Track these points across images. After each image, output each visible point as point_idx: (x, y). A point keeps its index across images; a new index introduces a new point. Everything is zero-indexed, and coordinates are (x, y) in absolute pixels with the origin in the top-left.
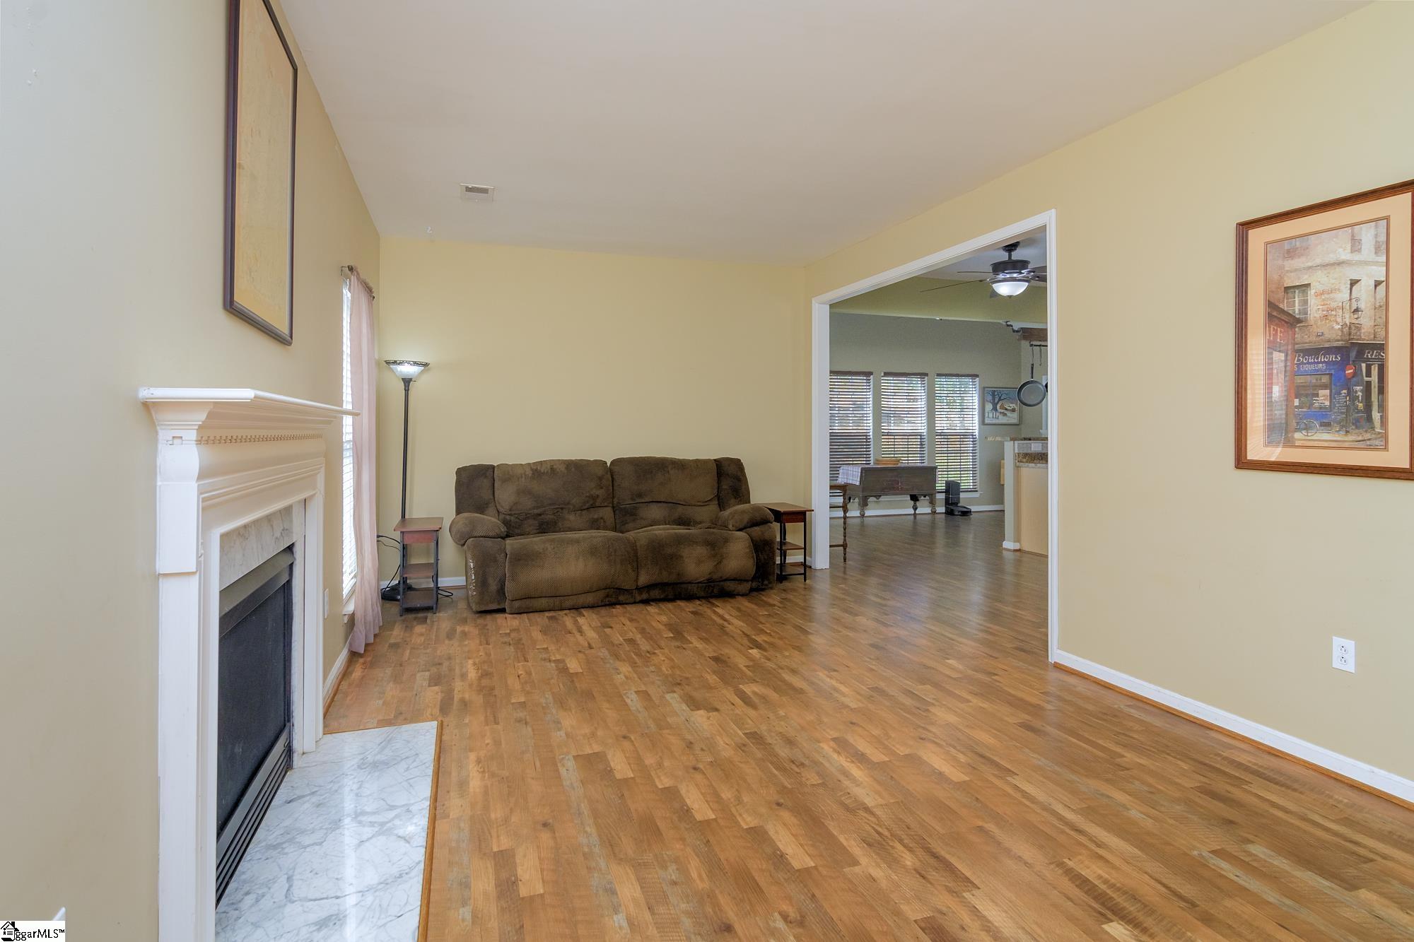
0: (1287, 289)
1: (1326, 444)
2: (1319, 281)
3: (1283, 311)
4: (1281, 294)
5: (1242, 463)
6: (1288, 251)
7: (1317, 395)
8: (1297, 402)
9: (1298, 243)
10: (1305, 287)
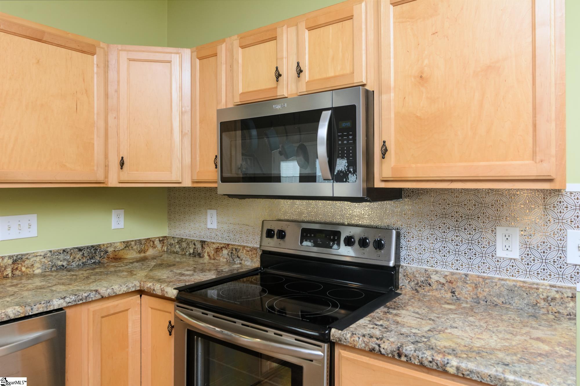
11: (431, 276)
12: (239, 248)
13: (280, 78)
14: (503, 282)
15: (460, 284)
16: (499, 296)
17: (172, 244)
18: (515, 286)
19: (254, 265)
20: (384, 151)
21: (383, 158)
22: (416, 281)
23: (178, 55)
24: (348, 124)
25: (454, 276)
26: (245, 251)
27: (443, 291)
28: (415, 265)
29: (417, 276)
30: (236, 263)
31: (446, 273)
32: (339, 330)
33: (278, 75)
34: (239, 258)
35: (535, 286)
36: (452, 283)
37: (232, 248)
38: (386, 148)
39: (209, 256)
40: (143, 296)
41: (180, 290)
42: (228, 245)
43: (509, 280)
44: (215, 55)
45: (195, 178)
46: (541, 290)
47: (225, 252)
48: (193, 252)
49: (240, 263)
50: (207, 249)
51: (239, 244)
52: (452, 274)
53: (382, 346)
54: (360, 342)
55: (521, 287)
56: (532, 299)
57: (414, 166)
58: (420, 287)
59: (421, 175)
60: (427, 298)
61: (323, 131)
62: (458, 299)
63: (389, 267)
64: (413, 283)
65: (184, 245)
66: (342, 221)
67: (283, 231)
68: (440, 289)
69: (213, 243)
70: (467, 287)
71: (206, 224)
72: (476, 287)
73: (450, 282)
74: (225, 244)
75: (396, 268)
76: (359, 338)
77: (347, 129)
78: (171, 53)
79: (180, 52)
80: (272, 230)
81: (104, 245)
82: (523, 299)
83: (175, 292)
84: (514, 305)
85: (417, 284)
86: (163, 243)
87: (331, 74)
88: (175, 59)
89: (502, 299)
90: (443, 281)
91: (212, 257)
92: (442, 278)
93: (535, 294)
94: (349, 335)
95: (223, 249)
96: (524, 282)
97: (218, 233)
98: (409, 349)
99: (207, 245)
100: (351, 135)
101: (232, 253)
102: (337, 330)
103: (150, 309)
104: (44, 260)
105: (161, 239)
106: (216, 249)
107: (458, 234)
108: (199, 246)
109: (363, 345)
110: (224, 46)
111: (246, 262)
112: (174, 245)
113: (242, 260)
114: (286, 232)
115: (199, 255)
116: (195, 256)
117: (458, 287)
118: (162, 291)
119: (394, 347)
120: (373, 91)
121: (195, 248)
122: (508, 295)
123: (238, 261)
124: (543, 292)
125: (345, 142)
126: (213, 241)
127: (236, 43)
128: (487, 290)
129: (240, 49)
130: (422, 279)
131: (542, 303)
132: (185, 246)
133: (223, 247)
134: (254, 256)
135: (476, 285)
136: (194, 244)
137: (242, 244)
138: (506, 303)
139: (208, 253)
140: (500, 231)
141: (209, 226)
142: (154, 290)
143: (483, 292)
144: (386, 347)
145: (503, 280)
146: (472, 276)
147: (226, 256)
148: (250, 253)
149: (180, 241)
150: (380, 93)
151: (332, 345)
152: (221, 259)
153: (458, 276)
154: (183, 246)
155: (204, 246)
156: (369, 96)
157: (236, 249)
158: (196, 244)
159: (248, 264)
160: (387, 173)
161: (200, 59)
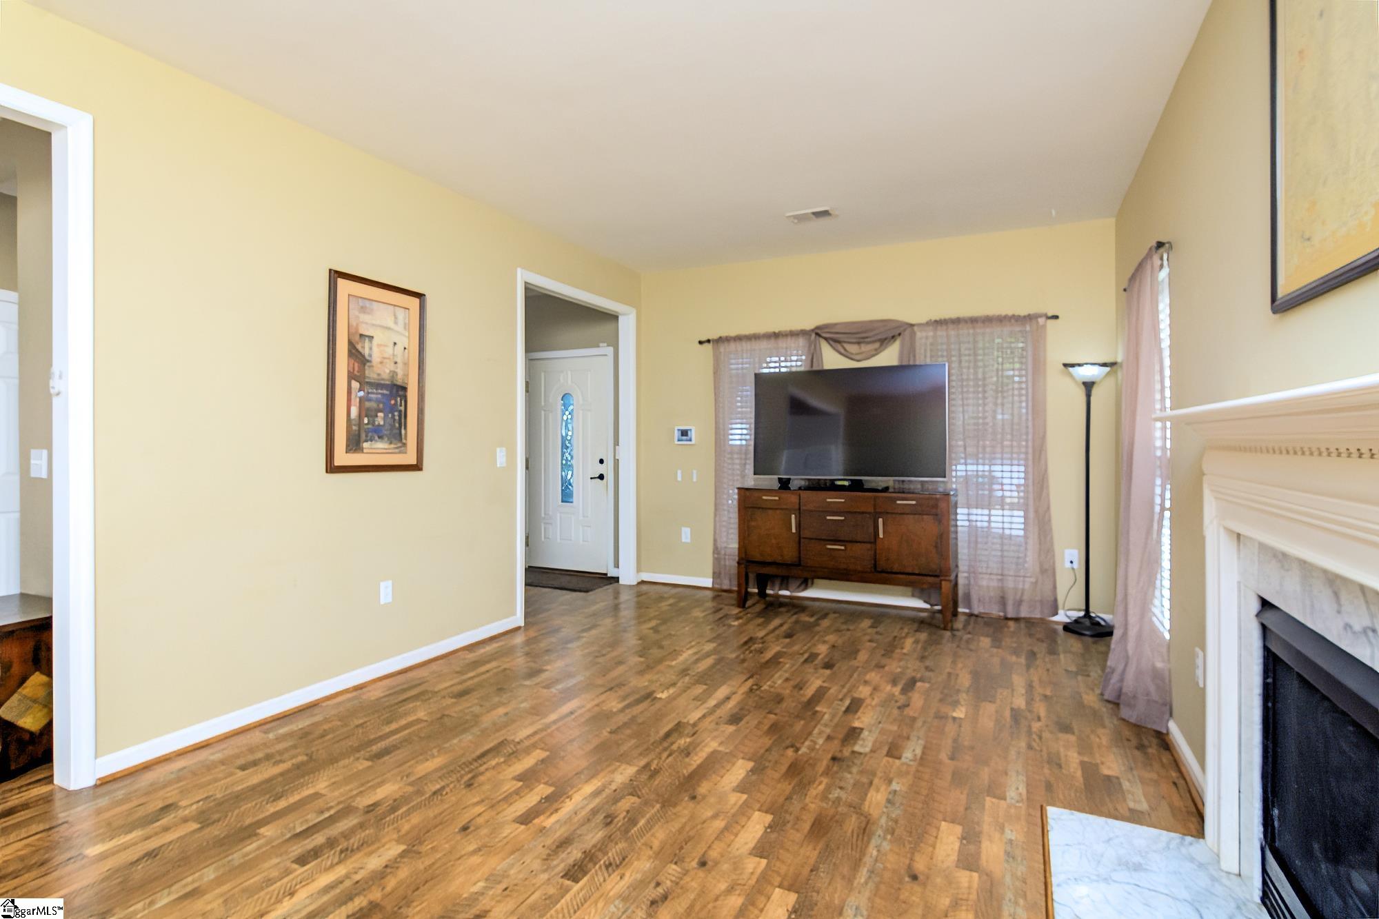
0: (361, 335)
1: (385, 451)
2: (379, 337)
3: (357, 350)
4: (357, 337)
5: (332, 468)
6: (362, 307)
7: (377, 416)
8: (366, 421)
9: (367, 304)
10: (371, 338)
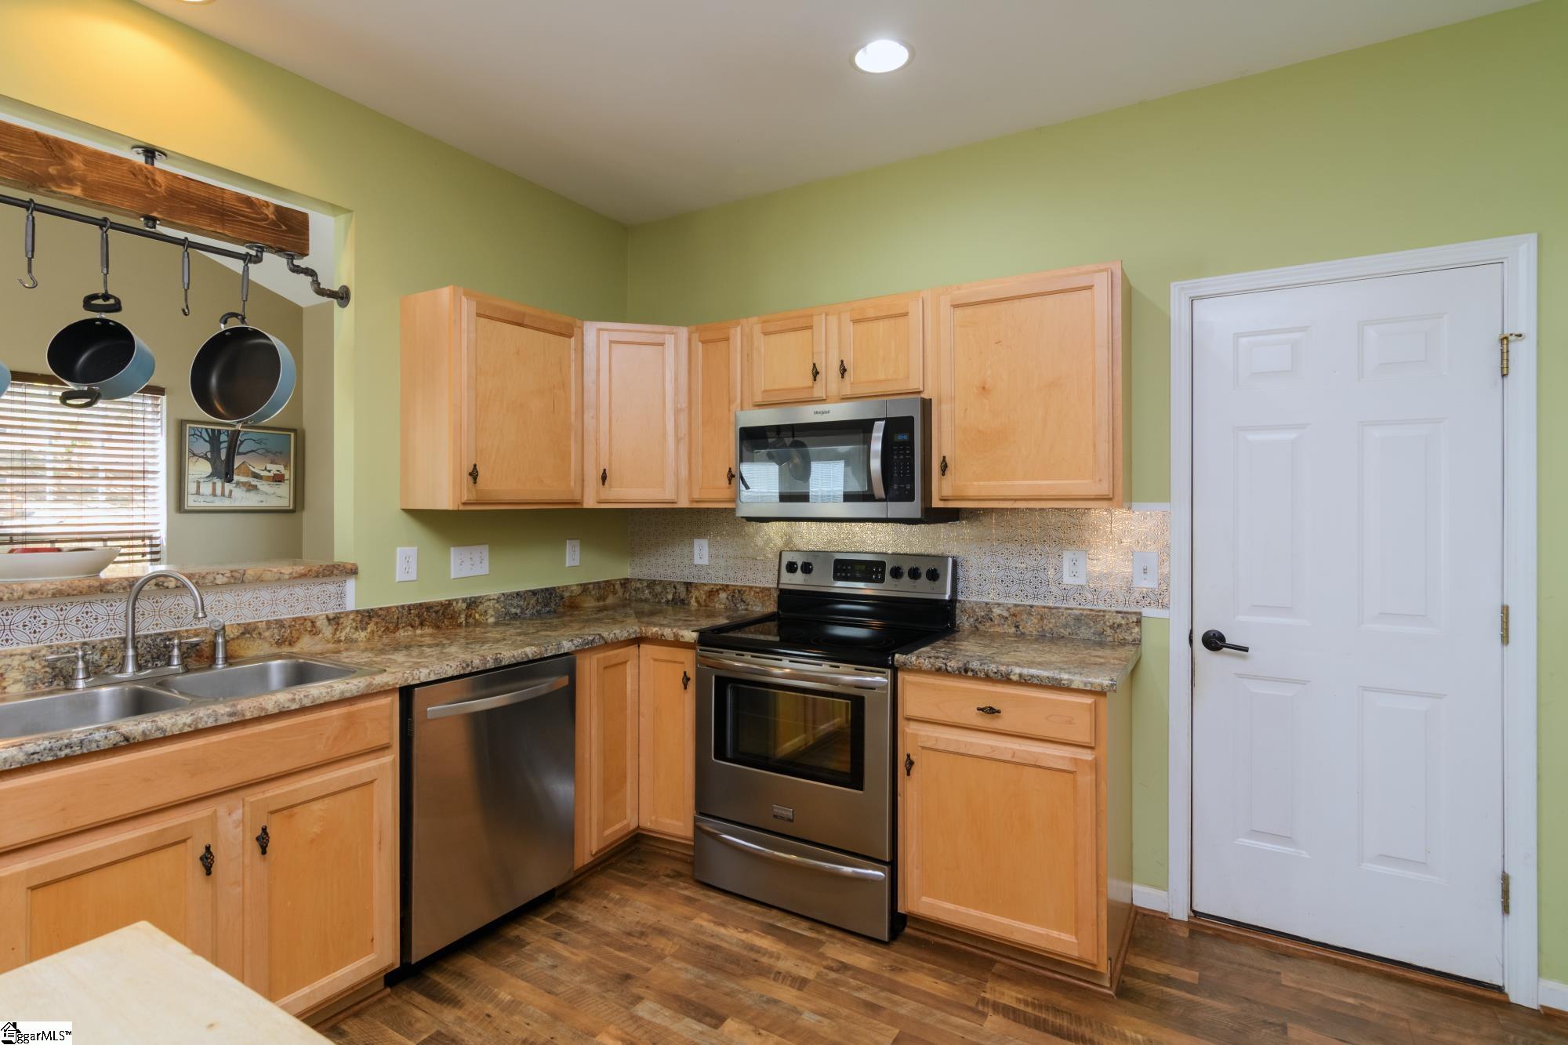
11: (993, 610)
12: (744, 589)
13: (818, 376)
14: (1069, 611)
15: (1024, 616)
16: (1066, 626)
17: (639, 589)
18: (1082, 615)
19: (766, 610)
20: (944, 467)
21: (943, 475)
22: (975, 617)
23: (673, 336)
24: (905, 437)
25: (1018, 608)
26: (752, 593)
27: (1006, 626)
28: (974, 598)
29: (977, 610)
30: (740, 608)
31: (1009, 606)
32: (903, 654)
33: (816, 373)
34: (744, 602)
35: (1102, 613)
36: (1016, 616)
37: (734, 590)
38: (946, 464)
39: (698, 602)
40: (641, 646)
41: (702, 632)
42: (727, 586)
43: (1076, 609)
44: (727, 339)
45: (696, 496)
46: (1107, 617)
47: (723, 595)
48: (673, 599)
49: (746, 610)
50: (695, 593)
51: (742, 584)
52: (1016, 606)
53: (949, 664)
54: (926, 664)
55: (1087, 616)
56: (1099, 627)
57: (975, 483)
58: (980, 623)
59: (984, 493)
60: (989, 634)
61: (877, 446)
62: (1022, 634)
63: (945, 600)
64: (972, 620)
65: (658, 589)
66: (884, 550)
67: (810, 564)
68: (1003, 624)
69: (705, 584)
70: (1032, 620)
71: (692, 559)
72: (1042, 619)
73: (1014, 615)
74: (722, 585)
75: (953, 601)
76: (925, 660)
77: (903, 443)
78: (664, 333)
79: (674, 331)
80: (795, 563)
81: (559, 588)
82: (1090, 628)
83: (695, 635)
84: (1081, 635)
85: (977, 619)
86: (625, 587)
87: (882, 376)
88: (670, 340)
89: (1069, 630)
90: (1005, 614)
91: (703, 603)
92: (1005, 611)
93: (1102, 622)
94: (914, 659)
95: (720, 592)
96: (1091, 610)
97: (710, 571)
98: (975, 665)
99: (695, 587)
100: (908, 450)
101: (733, 596)
102: (901, 655)
103: (652, 661)
104: (497, 605)
105: (623, 582)
106: (709, 592)
107: (1022, 561)
108: (682, 590)
109: (930, 666)
110: (739, 329)
111: (754, 608)
112: (641, 590)
113: (748, 605)
114: (813, 565)
115: (683, 601)
116: (676, 604)
117: (1022, 620)
118: (676, 635)
119: (961, 664)
120: (931, 400)
121: (676, 593)
122: (1074, 625)
123: (742, 606)
124: (1109, 619)
125: (902, 457)
126: (702, 582)
127: (757, 329)
128: (1054, 621)
129: (762, 336)
130: (983, 614)
131: (1109, 631)
132: (659, 591)
133: (720, 589)
134: (766, 598)
135: (1042, 616)
136: (675, 587)
137: (747, 584)
138: (1072, 634)
139: (696, 598)
140: (1067, 556)
141: (697, 561)
142: (663, 635)
143: (1049, 625)
144: (952, 665)
145: (1069, 609)
146: (1037, 607)
147: (724, 601)
148: (760, 595)
149: (652, 584)
150: (940, 402)
151: (895, 670)
152: (717, 605)
153: (1022, 608)
154: (656, 590)
155: (690, 589)
156: (926, 405)
157: (739, 591)
158: (678, 586)
159: (757, 610)
160: (947, 491)
161: (703, 342)
